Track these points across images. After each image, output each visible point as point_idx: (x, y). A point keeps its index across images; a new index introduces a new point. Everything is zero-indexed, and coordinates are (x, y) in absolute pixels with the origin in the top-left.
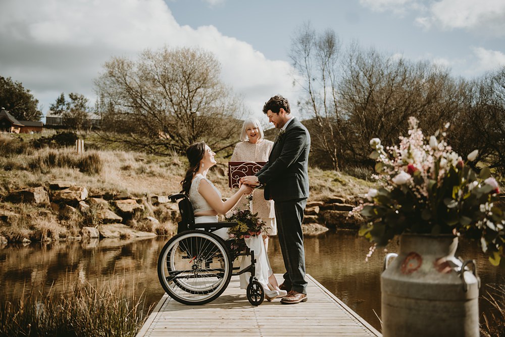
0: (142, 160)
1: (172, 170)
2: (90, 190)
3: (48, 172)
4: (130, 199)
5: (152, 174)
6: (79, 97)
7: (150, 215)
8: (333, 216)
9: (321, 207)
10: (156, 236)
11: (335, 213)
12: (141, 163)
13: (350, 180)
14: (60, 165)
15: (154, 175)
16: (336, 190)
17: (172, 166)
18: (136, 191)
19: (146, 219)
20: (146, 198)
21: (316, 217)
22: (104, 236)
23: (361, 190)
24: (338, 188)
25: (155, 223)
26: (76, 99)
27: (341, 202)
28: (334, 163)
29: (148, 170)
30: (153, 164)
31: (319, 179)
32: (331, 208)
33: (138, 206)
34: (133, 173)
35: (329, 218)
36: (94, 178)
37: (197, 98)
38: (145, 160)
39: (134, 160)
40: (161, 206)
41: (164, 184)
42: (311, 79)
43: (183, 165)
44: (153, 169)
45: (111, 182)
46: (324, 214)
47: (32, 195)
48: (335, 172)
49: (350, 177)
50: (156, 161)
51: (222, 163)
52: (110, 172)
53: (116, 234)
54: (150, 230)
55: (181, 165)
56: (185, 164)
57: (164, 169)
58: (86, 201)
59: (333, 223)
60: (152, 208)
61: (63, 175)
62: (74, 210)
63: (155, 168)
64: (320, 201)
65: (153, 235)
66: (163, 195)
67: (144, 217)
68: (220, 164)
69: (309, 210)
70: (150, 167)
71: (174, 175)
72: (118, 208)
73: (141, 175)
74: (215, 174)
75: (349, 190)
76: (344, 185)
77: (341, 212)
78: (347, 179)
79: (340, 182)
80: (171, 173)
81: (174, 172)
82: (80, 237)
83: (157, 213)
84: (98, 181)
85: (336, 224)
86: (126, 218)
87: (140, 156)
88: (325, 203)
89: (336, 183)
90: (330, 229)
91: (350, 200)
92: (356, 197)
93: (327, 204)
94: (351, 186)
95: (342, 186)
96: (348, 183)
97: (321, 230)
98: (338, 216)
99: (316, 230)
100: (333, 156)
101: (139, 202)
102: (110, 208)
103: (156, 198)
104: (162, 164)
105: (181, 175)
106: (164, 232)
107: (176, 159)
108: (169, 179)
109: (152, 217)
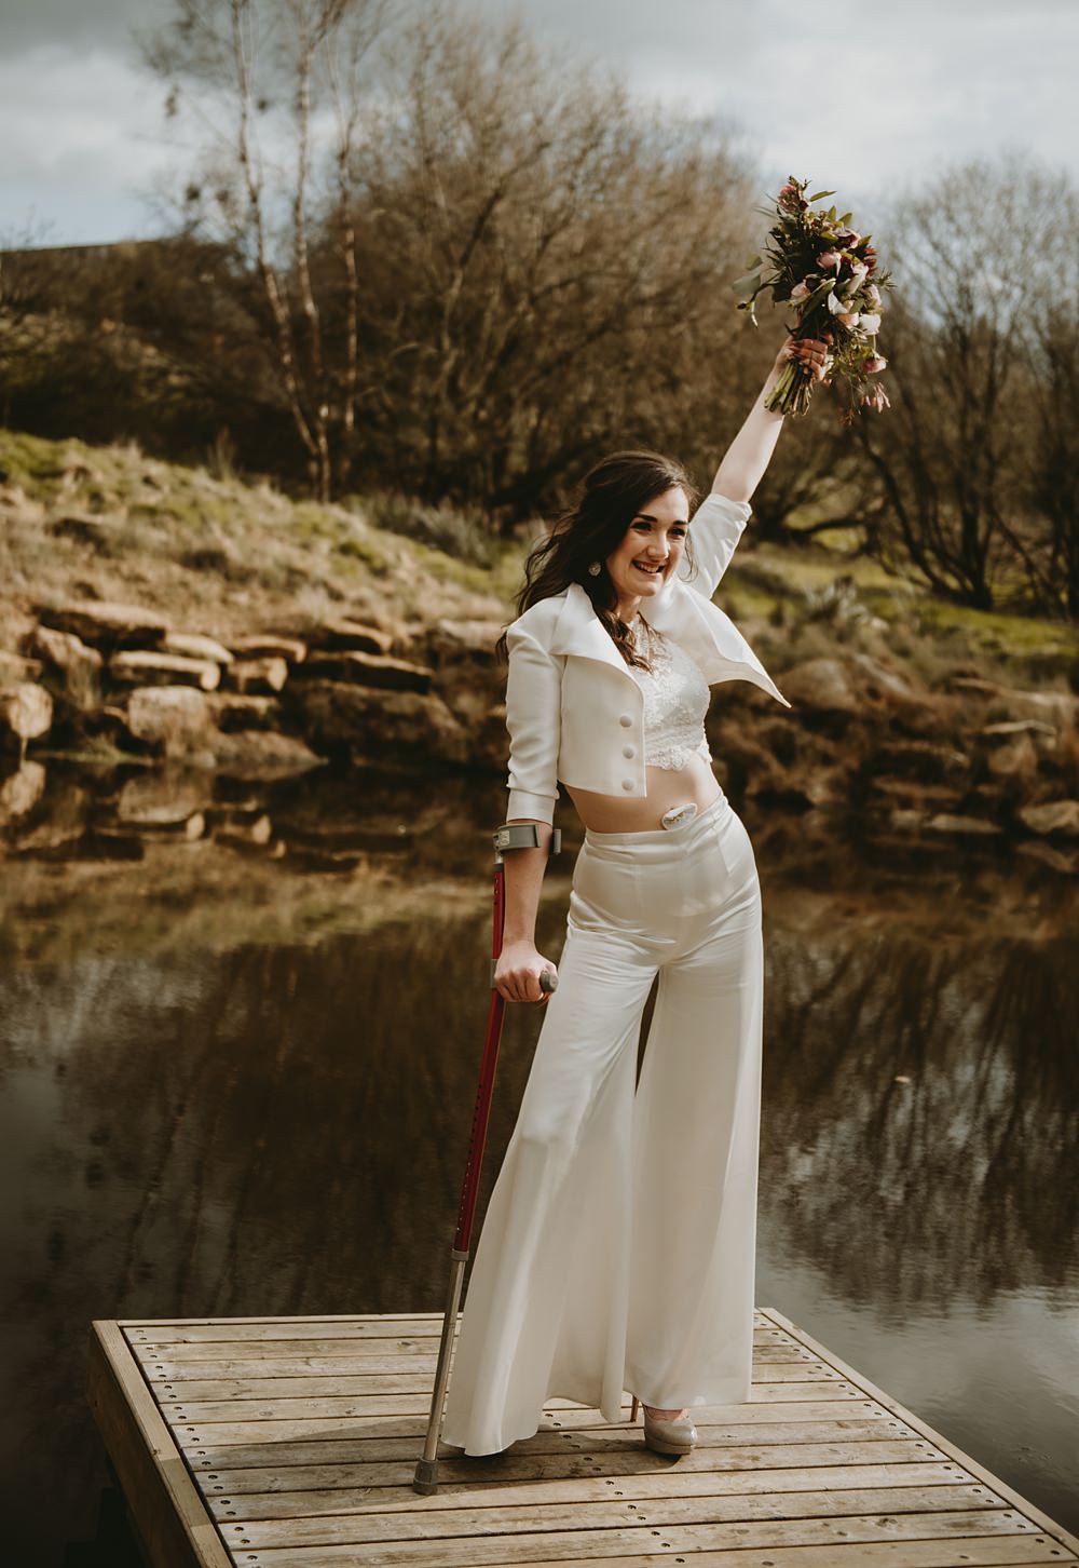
8: (340, 706)
9: (293, 667)
11: (350, 696)
13: (401, 553)
16: (352, 594)
21: (272, 702)
23: (449, 603)
24: (358, 586)
27: (373, 648)
31: (281, 540)
32: (335, 671)
35: (326, 715)
42: (251, 101)
46: (305, 694)
48: (336, 512)
59: (341, 737)
64: (286, 634)
69: (247, 671)
75: (402, 597)
76: (381, 572)
77: (377, 693)
78: (388, 547)
79: (361, 557)
85: (353, 741)
88: (311, 648)
89: (347, 561)
90: (325, 761)
91: (409, 643)
92: (432, 633)
93: (321, 655)
94: (411, 582)
95: (369, 579)
96: (395, 567)
97: (294, 760)
98: (362, 707)
99: (273, 760)
100: (314, 435)
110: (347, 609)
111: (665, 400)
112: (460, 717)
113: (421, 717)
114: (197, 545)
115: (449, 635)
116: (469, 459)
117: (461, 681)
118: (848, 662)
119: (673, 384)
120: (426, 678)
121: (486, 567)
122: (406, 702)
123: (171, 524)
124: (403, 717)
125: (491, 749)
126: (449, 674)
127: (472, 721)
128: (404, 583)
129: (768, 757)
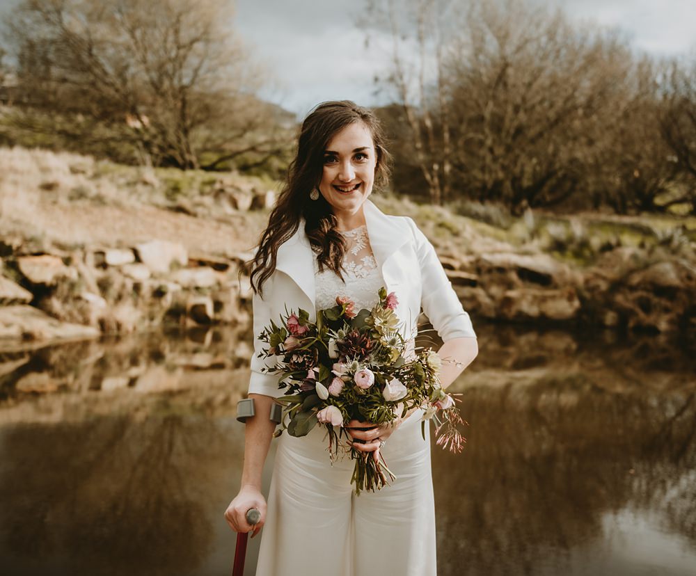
0: (83, 172)
1: (140, 195)
4: (48, 254)
5: (100, 200)
7: (89, 289)
10: (100, 334)
12: (80, 176)
13: (466, 225)
15: (104, 204)
16: (443, 244)
17: (140, 187)
18: (65, 238)
19: (79, 298)
20: (81, 255)
23: (486, 246)
24: (446, 241)
25: (97, 305)
27: (451, 267)
29: (94, 192)
30: (104, 181)
33: (65, 270)
34: (63, 201)
37: (193, 61)
38: (90, 173)
39: (67, 170)
40: (111, 271)
41: (122, 224)
42: (398, 38)
43: (162, 184)
44: (103, 192)
45: (15, 216)
48: (438, 209)
50: (110, 175)
52: (15, 196)
53: (14, 331)
54: (86, 322)
55: (157, 185)
56: (165, 183)
57: (125, 192)
60: (92, 274)
63: (108, 189)
65: (93, 332)
66: (117, 248)
67: (76, 294)
68: (232, 187)
70: (98, 186)
71: (144, 203)
72: (21, 273)
73: (78, 203)
74: (222, 206)
75: (465, 244)
76: (456, 234)
78: (460, 222)
79: (448, 228)
80: (138, 200)
81: (144, 199)
83: (103, 286)
86: (40, 294)
87: (80, 165)
89: (441, 230)
91: (468, 265)
92: (478, 260)
94: (470, 238)
95: (452, 238)
96: (462, 232)
100: (432, 177)
101: (67, 261)
102: (6, 272)
103: (102, 253)
104: (122, 181)
105: (157, 206)
106: (114, 326)
107: (149, 173)
108: (132, 212)
109: (93, 292)
110: (441, 251)
111: (586, 150)
112: (492, 297)
113: (473, 297)
115: (486, 261)
116: (498, 184)
117: (492, 281)
118: (676, 264)
119: (591, 143)
120: (475, 281)
121: (506, 229)
122: (466, 291)
124: (465, 298)
125: (506, 311)
126: (486, 278)
127: (497, 299)
128: (466, 238)
129: (638, 310)
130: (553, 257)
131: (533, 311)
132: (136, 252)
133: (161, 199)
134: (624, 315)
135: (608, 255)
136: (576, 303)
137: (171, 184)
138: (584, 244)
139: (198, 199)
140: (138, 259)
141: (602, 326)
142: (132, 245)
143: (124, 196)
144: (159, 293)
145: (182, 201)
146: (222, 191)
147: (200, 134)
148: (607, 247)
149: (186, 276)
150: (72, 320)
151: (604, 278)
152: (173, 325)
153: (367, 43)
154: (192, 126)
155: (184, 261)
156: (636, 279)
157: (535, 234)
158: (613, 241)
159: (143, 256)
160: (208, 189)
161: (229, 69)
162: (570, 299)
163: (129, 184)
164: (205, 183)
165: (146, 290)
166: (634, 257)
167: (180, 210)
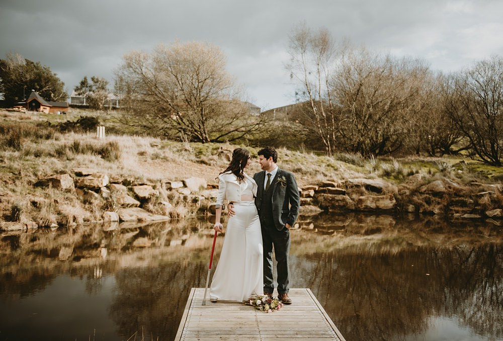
0: (156, 146)
1: (184, 156)
2: (110, 177)
3: (73, 159)
4: (146, 185)
5: (165, 159)
6: (100, 79)
7: (164, 199)
8: (325, 199)
9: (315, 191)
10: (170, 219)
11: (328, 197)
12: (155, 148)
13: (342, 165)
14: (83, 152)
15: (167, 161)
16: (329, 175)
17: (183, 152)
18: (153, 177)
19: (161, 204)
20: (160, 184)
21: (311, 199)
22: (123, 220)
23: (351, 175)
24: (331, 173)
25: (169, 207)
26: (97, 82)
27: (333, 186)
28: (327, 148)
29: (162, 155)
30: (167, 150)
31: (314, 165)
32: (324, 191)
33: (153, 191)
34: (149, 160)
35: (323, 201)
36: (114, 165)
38: (160, 146)
39: (149, 145)
40: (173, 191)
41: (177, 169)
42: (307, 73)
43: (193, 150)
44: (167, 155)
45: (130, 168)
46: (318, 197)
47: (59, 181)
48: (327, 157)
49: (342, 162)
50: (169, 147)
51: (228, 149)
52: (128, 158)
53: (134, 218)
54: (164, 214)
55: (191, 151)
56: (195, 149)
57: (177, 155)
58: (107, 187)
59: (326, 205)
60: (165, 193)
61: (87, 162)
62: (96, 195)
63: (169, 154)
64: (314, 185)
65: (167, 218)
66: (176, 181)
67: (159, 201)
68: (227, 150)
69: (305, 193)
70: (164, 152)
71: (185, 160)
72: (135, 193)
73: (156, 161)
74: (222, 160)
75: (340, 174)
76: (336, 170)
77: (334, 195)
78: (339, 164)
79: (332, 167)
80: (183, 158)
81: (185, 158)
82: (102, 221)
83: (170, 198)
84: (118, 168)
85: (329, 206)
86: (143, 202)
87: (155, 142)
88: (319, 187)
89: (329, 168)
90: (323, 211)
91: (341, 184)
92: (346, 182)
93: (322, 188)
94: (343, 171)
95: (334, 171)
96: (339, 168)
97: (316, 211)
98: (330, 199)
99: (311, 211)
100: (327, 142)
101: (154, 187)
102: (129, 193)
103: (170, 183)
104: (175, 149)
105: (192, 161)
106: (176, 215)
107: (187, 145)
108: (181, 164)
109: (166, 201)
110: (328, 178)
112: (353, 199)
113: (344, 200)
114: (296, 167)
115: (350, 182)
116: (360, 144)
117: (353, 191)
118: (444, 181)
120: (345, 191)
121: (362, 166)
122: (340, 197)
123: (291, 163)
124: (340, 200)
125: (360, 206)
126: (350, 190)
127: (355, 200)
128: (341, 171)
129: (424, 203)
130: (383, 179)
131: (373, 205)
132: (184, 182)
133: (193, 158)
134: (418, 206)
135: (411, 177)
136: (394, 201)
137: (198, 150)
138: (400, 172)
139: (211, 157)
140: (185, 186)
141: (407, 212)
142: (182, 180)
143: (176, 156)
144: (195, 201)
145: (203, 158)
146: (222, 152)
147: (210, 123)
148: (411, 174)
149: (207, 193)
150: (158, 213)
151: (408, 189)
152: (202, 215)
153: (292, 76)
154: (206, 120)
155: (206, 186)
156: (424, 189)
157: (375, 168)
158: (414, 171)
159: (187, 184)
160: (215, 152)
161: (224, 92)
162: (391, 199)
163: (178, 151)
164: (214, 149)
165: (189, 200)
166: (424, 178)
167: (203, 162)
